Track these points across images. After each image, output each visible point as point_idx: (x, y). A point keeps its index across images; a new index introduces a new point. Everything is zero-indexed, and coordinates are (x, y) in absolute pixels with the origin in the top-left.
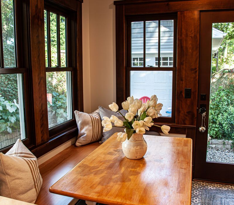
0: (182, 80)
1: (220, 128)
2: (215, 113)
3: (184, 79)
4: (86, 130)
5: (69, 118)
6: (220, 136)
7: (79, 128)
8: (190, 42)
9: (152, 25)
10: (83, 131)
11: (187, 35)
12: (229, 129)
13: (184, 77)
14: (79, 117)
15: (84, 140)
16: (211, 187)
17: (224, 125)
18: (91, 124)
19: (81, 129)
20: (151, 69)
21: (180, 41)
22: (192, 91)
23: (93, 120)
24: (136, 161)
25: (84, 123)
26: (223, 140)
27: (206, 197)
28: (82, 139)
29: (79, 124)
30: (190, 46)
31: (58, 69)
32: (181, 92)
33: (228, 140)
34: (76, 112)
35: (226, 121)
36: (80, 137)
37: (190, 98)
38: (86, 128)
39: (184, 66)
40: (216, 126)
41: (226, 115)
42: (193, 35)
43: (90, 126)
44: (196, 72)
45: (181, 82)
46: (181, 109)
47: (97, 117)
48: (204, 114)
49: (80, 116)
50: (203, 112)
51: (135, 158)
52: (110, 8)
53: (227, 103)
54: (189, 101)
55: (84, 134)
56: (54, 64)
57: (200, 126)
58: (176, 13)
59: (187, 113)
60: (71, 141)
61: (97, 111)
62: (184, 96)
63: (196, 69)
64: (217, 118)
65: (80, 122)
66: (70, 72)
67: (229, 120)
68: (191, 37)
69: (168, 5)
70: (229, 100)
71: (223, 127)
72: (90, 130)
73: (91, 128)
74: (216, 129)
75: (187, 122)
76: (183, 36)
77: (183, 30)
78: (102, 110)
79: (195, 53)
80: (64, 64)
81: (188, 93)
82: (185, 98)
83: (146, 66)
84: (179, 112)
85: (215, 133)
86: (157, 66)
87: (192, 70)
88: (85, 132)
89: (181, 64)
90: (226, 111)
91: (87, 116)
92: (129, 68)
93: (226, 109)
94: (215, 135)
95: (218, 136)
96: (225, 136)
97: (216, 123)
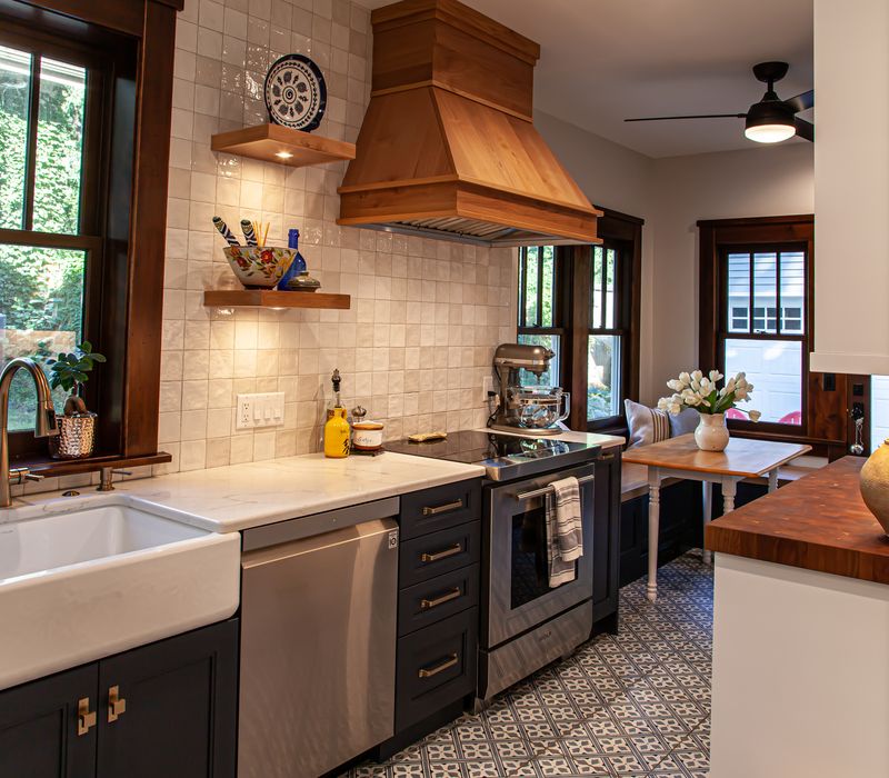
4: (643, 433)
5: (613, 412)
7: (631, 429)
9: (765, 262)
10: (638, 434)
14: (632, 410)
18: (652, 423)
19: (635, 430)
20: (763, 336)
22: (838, 377)
23: (654, 417)
24: (711, 455)
25: (640, 421)
29: (631, 421)
31: (602, 331)
32: (817, 380)
34: (627, 403)
36: (632, 443)
37: (834, 390)
38: (642, 429)
43: (650, 427)
46: (817, 410)
47: (663, 414)
48: (860, 421)
49: (634, 408)
50: (857, 416)
51: (711, 448)
52: (691, 231)
54: (831, 395)
55: (639, 438)
56: (597, 324)
57: (853, 443)
59: (830, 417)
62: (823, 387)
65: (632, 419)
66: (620, 336)
69: (791, 228)
72: (649, 432)
73: (651, 430)
75: (830, 435)
80: (610, 325)
81: (830, 381)
82: (826, 389)
83: (755, 331)
84: (814, 415)
86: (774, 331)
88: (643, 436)
91: (645, 410)
92: (723, 334)
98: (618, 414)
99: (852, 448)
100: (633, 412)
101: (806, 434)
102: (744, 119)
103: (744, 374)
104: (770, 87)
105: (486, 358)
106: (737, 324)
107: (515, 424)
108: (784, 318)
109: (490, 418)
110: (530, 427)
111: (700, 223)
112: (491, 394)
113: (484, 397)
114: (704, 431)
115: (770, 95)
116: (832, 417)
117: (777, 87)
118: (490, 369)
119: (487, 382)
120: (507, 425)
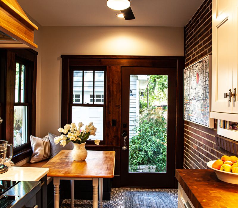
1: (145, 155)
2: (141, 143)
3: (111, 113)
4: (39, 150)
5: (24, 141)
6: (146, 162)
7: (33, 149)
8: (115, 87)
9: (89, 74)
10: (37, 151)
11: (113, 82)
12: (153, 156)
13: (111, 111)
15: (37, 158)
17: (148, 152)
18: (43, 146)
19: (35, 149)
20: (88, 105)
21: (108, 86)
22: (117, 121)
23: (44, 143)
25: (38, 145)
26: (149, 165)
28: (36, 157)
29: (33, 146)
30: (115, 90)
32: (109, 122)
33: (153, 165)
34: (32, 137)
35: (150, 149)
36: (34, 156)
37: (116, 126)
38: (39, 148)
39: (111, 104)
40: (142, 153)
41: (149, 143)
42: (117, 82)
43: (42, 147)
44: (119, 108)
45: (109, 115)
46: (109, 134)
47: (47, 141)
48: (125, 137)
49: (34, 139)
50: (125, 135)
52: (58, 59)
53: (150, 134)
54: (115, 128)
55: (37, 153)
57: (123, 146)
58: (106, 67)
59: (114, 137)
60: (26, 160)
61: (47, 136)
62: (111, 125)
63: (119, 105)
64: (142, 147)
65: (34, 144)
66: (27, 106)
67: (153, 148)
68: (116, 84)
69: (100, 61)
70: (153, 132)
71: (148, 154)
72: (42, 151)
73: (43, 149)
74: (142, 156)
75: (114, 143)
76: (111, 83)
77: (111, 79)
78: (51, 135)
79: (118, 95)
81: (114, 122)
82: (113, 126)
83: (84, 103)
84: (108, 136)
85: (141, 159)
86: (92, 103)
87: (117, 106)
88: (39, 152)
89: (109, 102)
90: (150, 141)
91: (39, 140)
92: (71, 105)
93: (150, 139)
94: (142, 161)
95: (144, 162)
96: (150, 162)
97: (142, 151)
98: (26, 142)
99: (123, 148)
100: (34, 141)
101: (105, 144)
106: (77, 101)
108: (96, 98)
111: (63, 57)
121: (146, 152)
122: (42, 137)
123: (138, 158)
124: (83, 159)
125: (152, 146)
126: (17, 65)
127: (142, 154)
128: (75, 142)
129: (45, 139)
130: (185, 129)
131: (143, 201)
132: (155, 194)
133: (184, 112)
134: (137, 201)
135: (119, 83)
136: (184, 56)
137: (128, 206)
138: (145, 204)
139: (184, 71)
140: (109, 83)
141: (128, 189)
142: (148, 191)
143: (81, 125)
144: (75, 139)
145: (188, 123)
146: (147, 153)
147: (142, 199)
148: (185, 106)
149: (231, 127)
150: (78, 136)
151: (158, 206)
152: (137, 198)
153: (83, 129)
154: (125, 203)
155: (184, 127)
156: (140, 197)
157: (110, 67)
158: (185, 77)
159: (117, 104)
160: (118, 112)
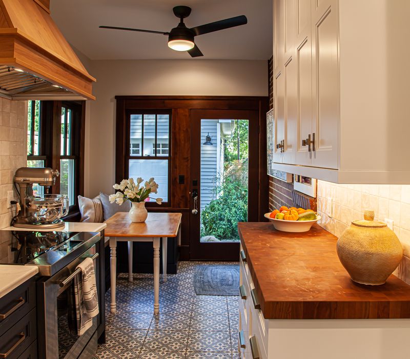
0: (176, 168)
1: (228, 226)
2: (222, 209)
3: (178, 167)
4: (89, 214)
6: (229, 234)
7: (82, 212)
8: (182, 135)
10: (86, 214)
11: (180, 129)
13: (178, 164)
16: (205, 264)
17: (232, 221)
18: (94, 208)
19: (84, 213)
20: (149, 158)
21: (174, 133)
22: (185, 177)
23: (95, 204)
25: (87, 207)
27: (199, 270)
30: (183, 138)
31: (65, 157)
32: (176, 179)
34: (80, 197)
35: (234, 217)
36: (83, 220)
37: (184, 183)
38: (89, 212)
39: (178, 156)
41: (234, 210)
42: (185, 129)
43: (93, 210)
44: (188, 160)
46: (175, 194)
47: (99, 202)
48: (196, 198)
49: (83, 201)
53: (235, 197)
54: (182, 186)
55: (87, 217)
56: (62, 154)
57: (193, 209)
58: (171, 109)
61: (98, 197)
63: (187, 158)
64: (224, 214)
65: (83, 206)
66: (73, 160)
67: (239, 215)
68: (184, 131)
69: (164, 102)
70: (239, 194)
72: (93, 214)
73: (93, 212)
75: (182, 206)
76: (177, 130)
77: (177, 125)
78: (103, 196)
79: (187, 144)
80: (68, 153)
81: (182, 179)
82: (179, 183)
83: (144, 155)
84: (174, 196)
85: (222, 231)
86: (154, 155)
87: (184, 159)
88: (89, 216)
89: (175, 153)
90: (235, 206)
91: (89, 201)
92: (128, 157)
93: (236, 203)
94: (223, 234)
95: (226, 235)
96: (235, 236)
97: (224, 220)
98: (73, 204)
99: (193, 211)
100: (83, 202)
101: (170, 206)
102: (168, 36)
103: (153, 179)
104: (182, 20)
105: (9, 178)
106: (135, 152)
107: (33, 222)
109: (13, 220)
110: (43, 223)
111: (117, 97)
112: (13, 203)
113: (8, 205)
114: (134, 212)
115: (182, 24)
116: (182, 197)
117: (185, 20)
118: (11, 185)
119: (10, 195)
120: (27, 223)
121: (229, 221)
122: (92, 197)
123: (219, 230)
124: (142, 221)
125: (238, 213)
126: (63, 110)
127: (224, 225)
128: (132, 200)
129: (96, 200)
130: (270, 187)
131: (217, 274)
132: (233, 267)
133: (268, 165)
134: (209, 274)
135: (187, 130)
136: (268, 96)
137: (198, 280)
138: (218, 277)
139: (267, 115)
140: (175, 129)
141: (199, 262)
142: (224, 265)
143: (140, 180)
144: (133, 197)
145: (272, 179)
146: (231, 223)
147: (215, 272)
148: (268, 157)
149: (304, 180)
150: (136, 194)
151: (234, 279)
152: (209, 271)
153: (142, 185)
154: (195, 276)
155: (268, 184)
156: (213, 270)
157: (176, 109)
158: (268, 123)
159: (186, 157)
160: (187, 166)
